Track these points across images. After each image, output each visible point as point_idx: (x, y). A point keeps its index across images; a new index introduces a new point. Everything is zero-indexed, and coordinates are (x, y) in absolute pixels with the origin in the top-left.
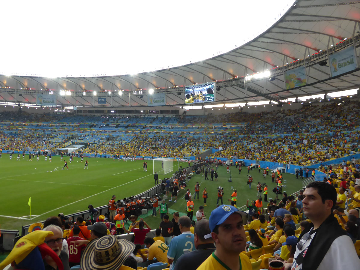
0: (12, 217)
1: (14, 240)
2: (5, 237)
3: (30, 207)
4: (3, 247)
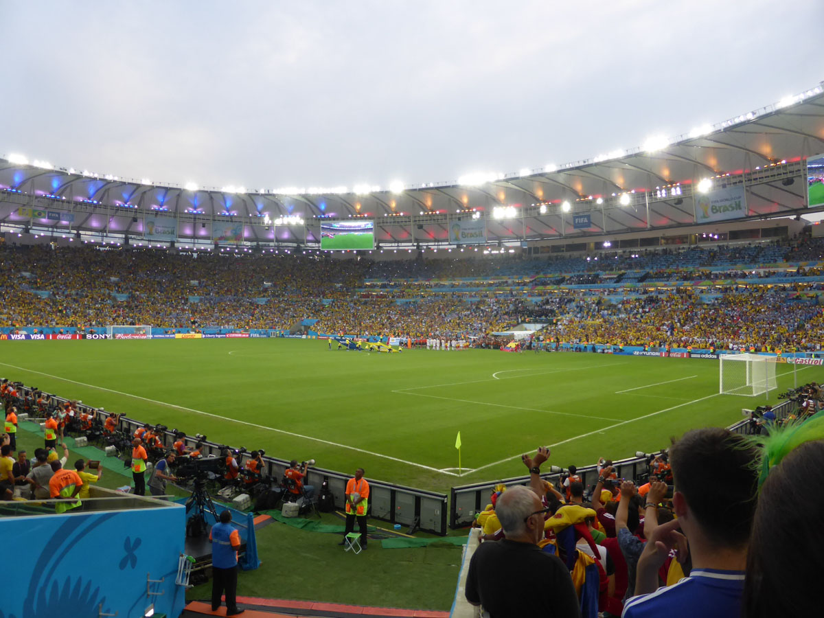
0: (428, 467)
1: (439, 512)
2: (425, 505)
3: (458, 450)
4: (421, 522)
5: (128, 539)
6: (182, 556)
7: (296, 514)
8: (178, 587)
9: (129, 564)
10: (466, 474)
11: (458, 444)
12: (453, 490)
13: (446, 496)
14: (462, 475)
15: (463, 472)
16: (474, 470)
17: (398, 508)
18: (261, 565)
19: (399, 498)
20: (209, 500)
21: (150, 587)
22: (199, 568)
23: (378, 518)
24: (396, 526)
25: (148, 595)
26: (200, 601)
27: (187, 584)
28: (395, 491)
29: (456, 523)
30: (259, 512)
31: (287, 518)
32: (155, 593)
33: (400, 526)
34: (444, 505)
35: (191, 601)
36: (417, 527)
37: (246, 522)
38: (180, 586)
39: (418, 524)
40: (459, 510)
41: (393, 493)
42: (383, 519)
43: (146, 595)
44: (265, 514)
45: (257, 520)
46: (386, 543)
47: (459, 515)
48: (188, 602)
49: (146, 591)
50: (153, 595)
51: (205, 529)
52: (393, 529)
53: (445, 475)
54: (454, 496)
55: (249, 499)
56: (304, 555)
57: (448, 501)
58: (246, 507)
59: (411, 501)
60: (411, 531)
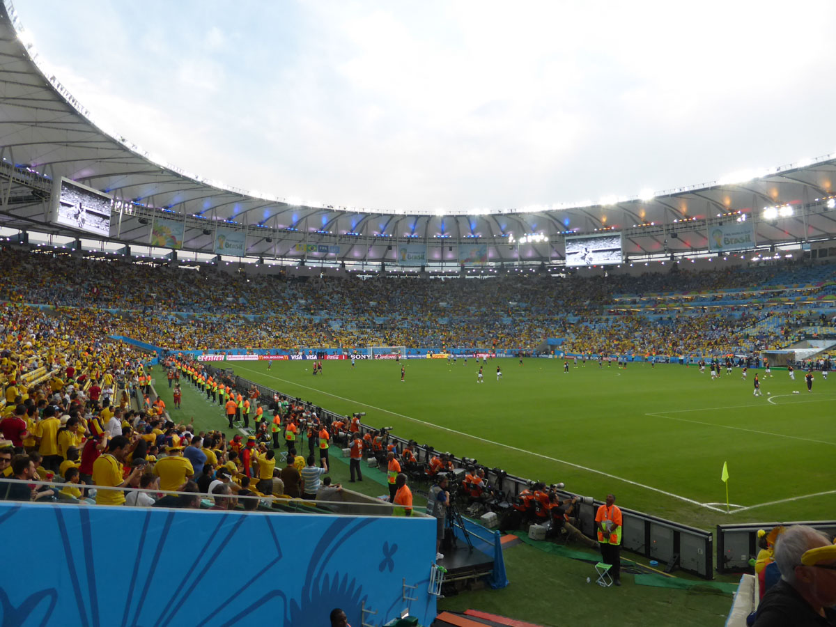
0: (688, 500)
1: (702, 552)
2: (685, 541)
3: (724, 483)
4: (681, 561)
5: (386, 544)
6: (434, 566)
7: (543, 537)
8: (429, 596)
9: (387, 568)
10: (736, 511)
11: (725, 476)
12: (719, 528)
13: (711, 534)
14: (730, 512)
15: (731, 508)
16: (746, 508)
17: (653, 541)
18: (509, 585)
19: (655, 531)
20: (458, 515)
21: (406, 591)
22: (449, 580)
23: (631, 551)
24: (652, 562)
25: (404, 599)
26: (449, 612)
27: (439, 594)
28: (650, 522)
29: (725, 567)
30: (506, 531)
31: (534, 540)
32: (410, 598)
33: (656, 562)
34: (708, 545)
35: (442, 611)
36: (677, 566)
37: (494, 540)
38: (433, 595)
39: (677, 561)
40: (727, 551)
41: (647, 525)
42: (636, 552)
43: (401, 599)
44: (512, 534)
45: (504, 540)
46: (639, 579)
47: (728, 557)
48: (439, 612)
49: (403, 595)
50: (408, 600)
51: (455, 543)
52: (648, 564)
53: (709, 510)
54: (721, 534)
55: (496, 517)
56: (552, 580)
57: (714, 540)
58: (494, 525)
59: (669, 536)
60: (669, 569)
